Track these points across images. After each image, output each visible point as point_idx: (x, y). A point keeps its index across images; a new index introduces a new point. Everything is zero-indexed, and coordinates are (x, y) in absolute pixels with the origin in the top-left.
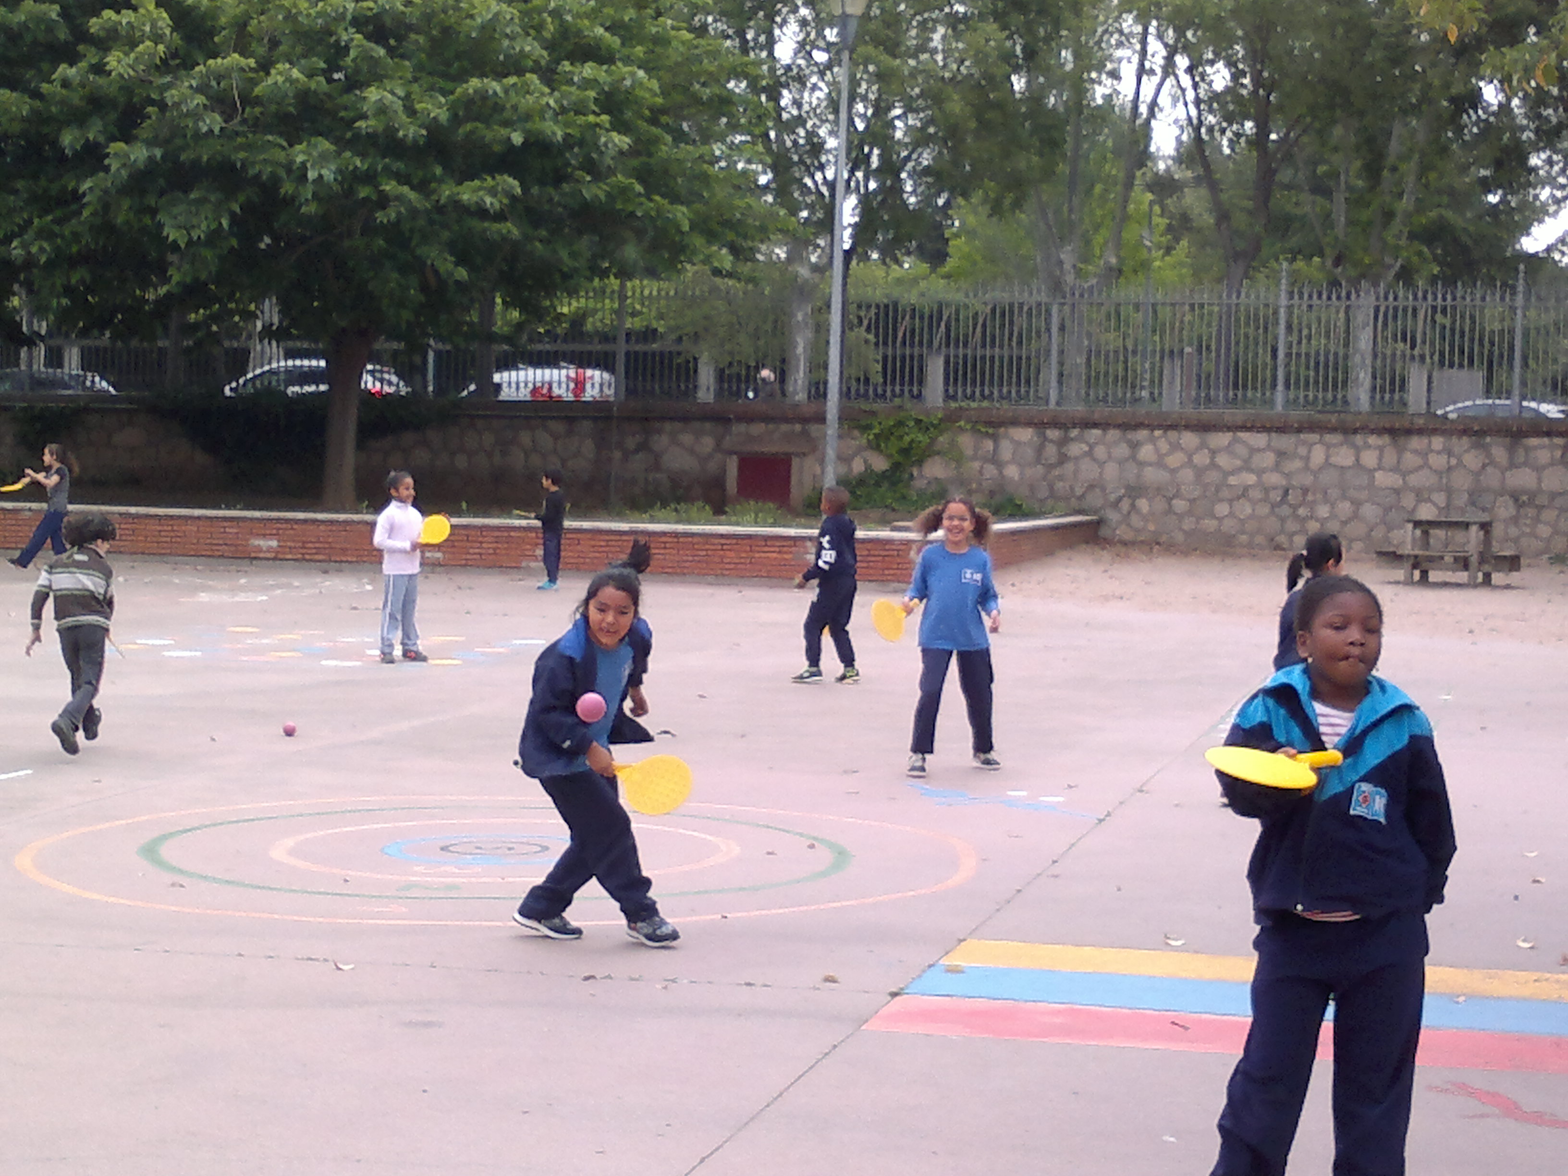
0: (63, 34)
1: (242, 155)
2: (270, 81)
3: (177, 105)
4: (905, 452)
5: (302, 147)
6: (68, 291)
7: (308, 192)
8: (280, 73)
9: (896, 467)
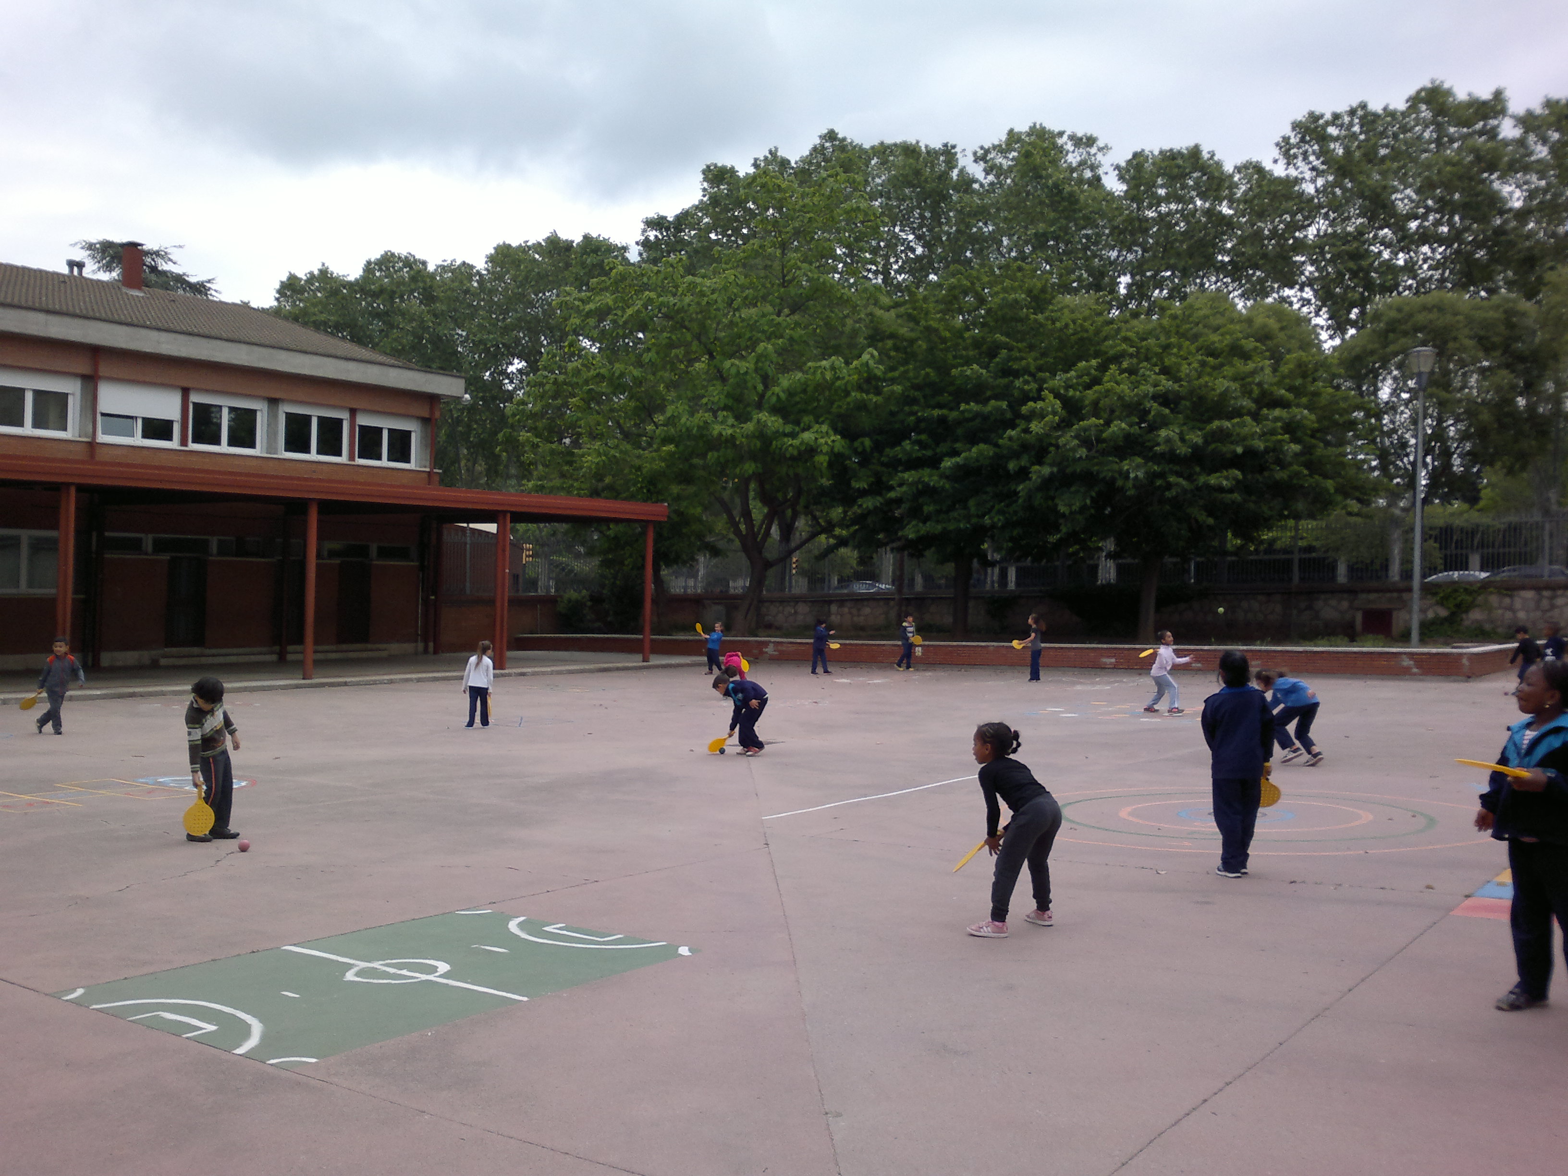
0: (1009, 415)
1: (1096, 468)
2: (1110, 430)
3: (1065, 445)
4: (1458, 606)
5: (1127, 462)
6: (1012, 539)
7: (1130, 484)
8: (1116, 426)
9: (1453, 614)
